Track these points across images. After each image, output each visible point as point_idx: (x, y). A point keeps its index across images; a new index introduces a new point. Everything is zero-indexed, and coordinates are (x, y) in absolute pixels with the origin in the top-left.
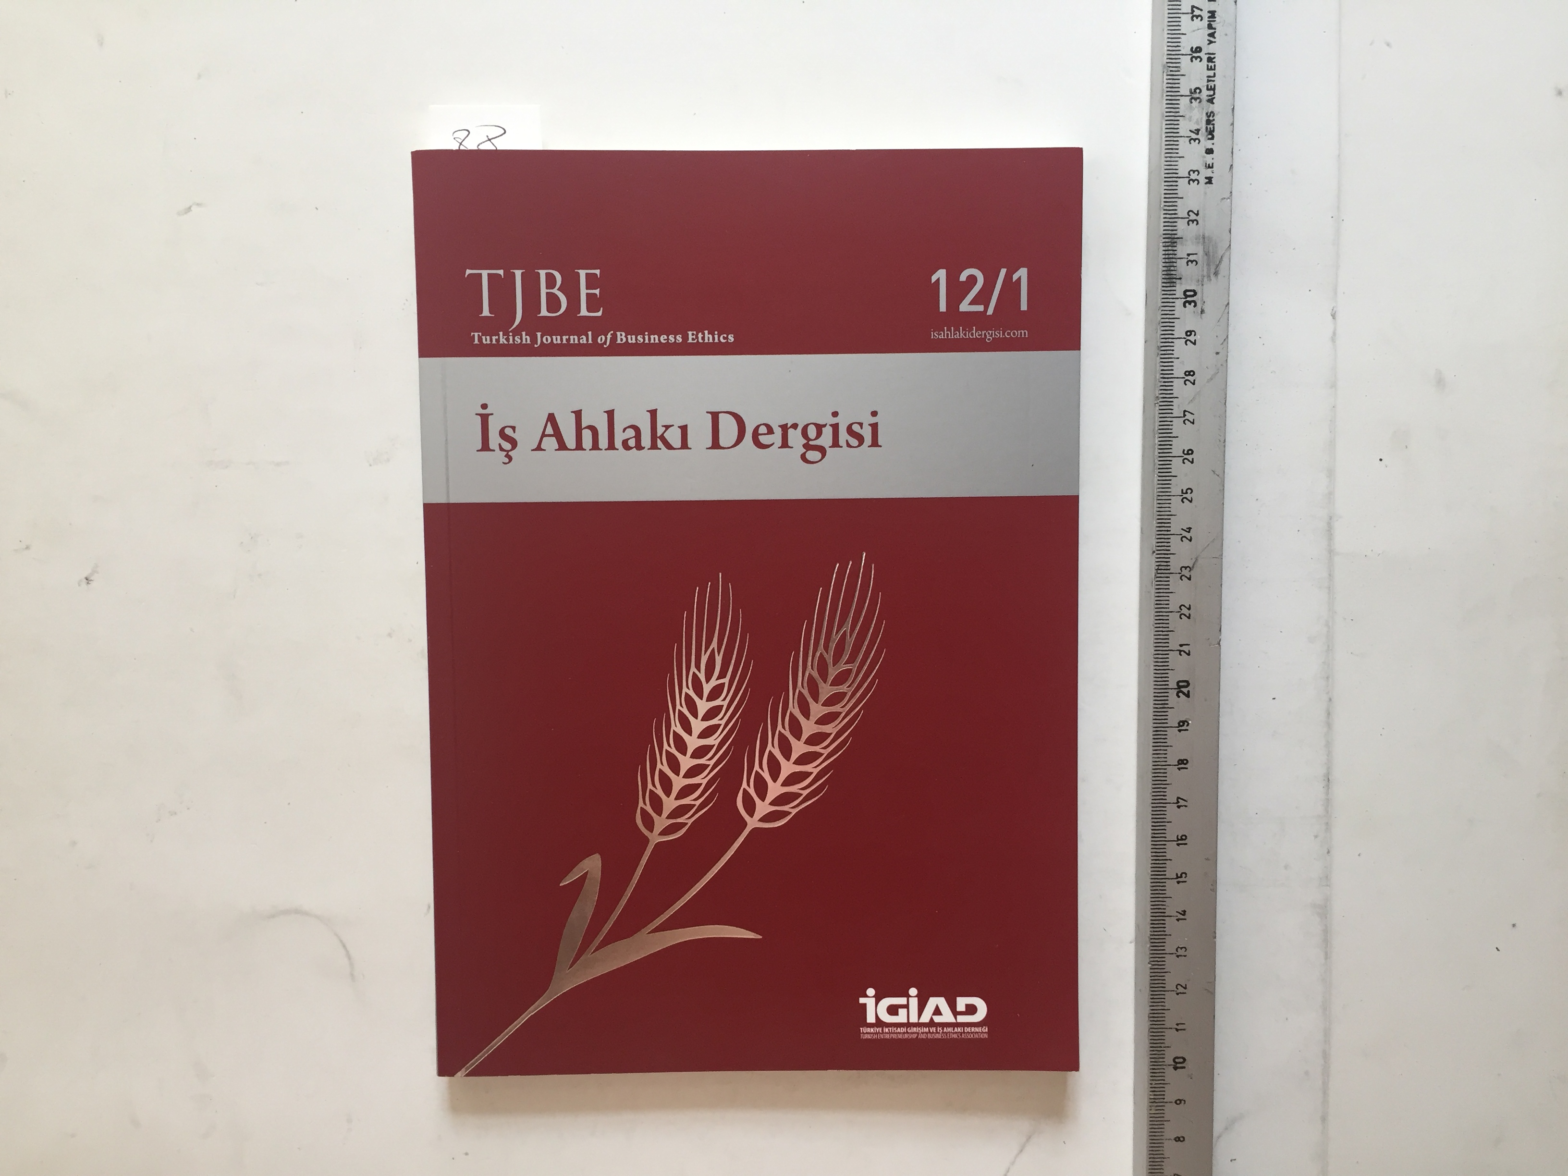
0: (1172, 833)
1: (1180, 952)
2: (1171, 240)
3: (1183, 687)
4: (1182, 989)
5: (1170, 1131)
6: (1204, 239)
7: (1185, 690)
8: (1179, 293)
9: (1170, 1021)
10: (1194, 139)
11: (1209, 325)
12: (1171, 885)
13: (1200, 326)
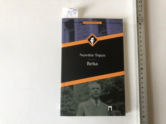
0: (141, 87)
1: (143, 102)
2: (137, 18)
3: (142, 69)
6: (141, 17)
8: (139, 23)
9: (142, 111)
10: (140, 7)
11: (143, 27)
12: (142, 93)
13: (141, 27)
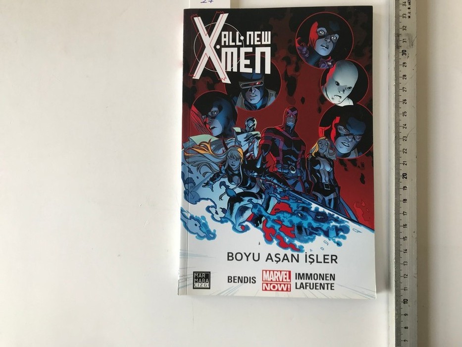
0: (402, 224)
1: (405, 263)
2: (398, 35)
3: (404, 175)
4: (405, 276)
5: (403, 325)
6: (408, 34)
7: (405, 176)
8: (401, 51)
9: (402, 287)
10: (404, 5)
11: (411, 61)
12: (402, 241)
13: (408, 61)
